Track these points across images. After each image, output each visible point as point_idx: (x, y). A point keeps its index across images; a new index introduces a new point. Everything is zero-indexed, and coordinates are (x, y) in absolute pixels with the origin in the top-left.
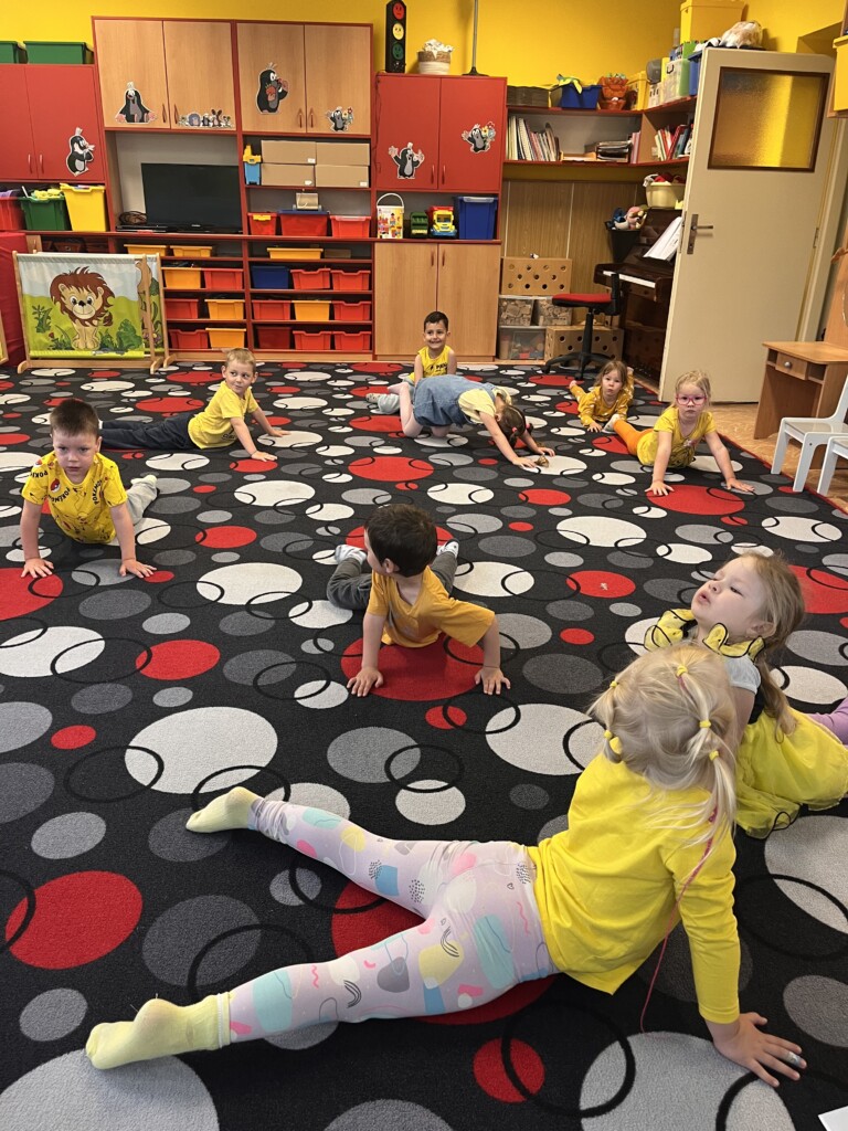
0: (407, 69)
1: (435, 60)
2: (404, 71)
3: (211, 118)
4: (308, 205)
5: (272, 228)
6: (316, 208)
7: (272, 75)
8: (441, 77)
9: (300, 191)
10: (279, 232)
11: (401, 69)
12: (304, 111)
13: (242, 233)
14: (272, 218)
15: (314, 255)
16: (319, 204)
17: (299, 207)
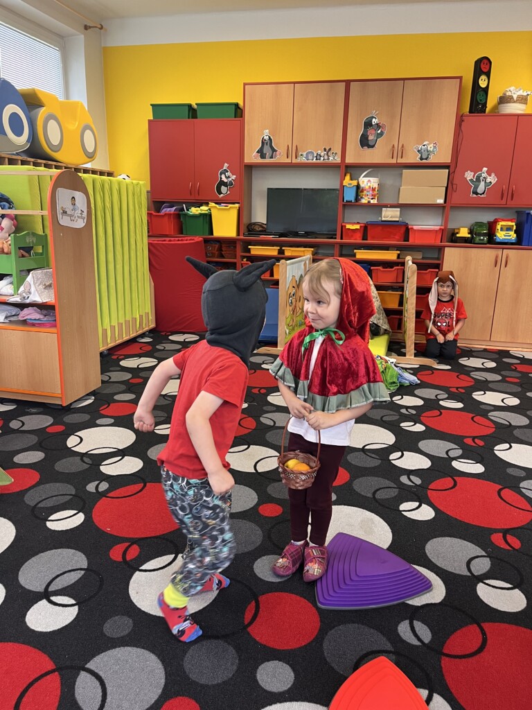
0: (487, 110)
1: (514, 102)
2: (485, 112)
3: (322, 154)
4: (391, 217)
5: (359, 235)
6: (397, 219)
7: (374, 120)
8: (518, 115)
9: (386, 206)
10: (365, 238)
11: (483, 110)
12: (396, 146)
13: (335, 238)
14: (361, 227)
15: (391, 256)
16: (400, 217)
17: (383, 219)
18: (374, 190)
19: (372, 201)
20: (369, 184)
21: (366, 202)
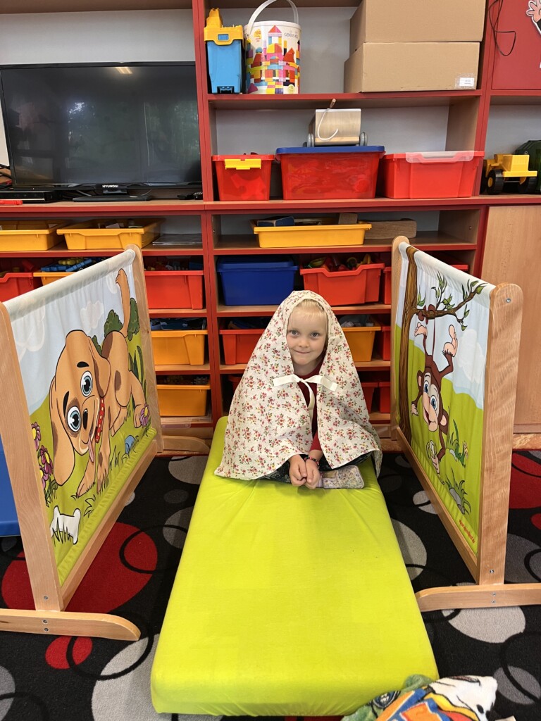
4: (339, 134)
5: (263, 184)
6: (356, 139)
9: (325, 104)
10: (278, 193)
13: (200, 198)
14: (263, 162)
15: (348, 237)
16: (363, 132)
17: (319, 140)
18: (288, 56)
19: (287, 90)
20: (275, 40)
21: (272, 91)
